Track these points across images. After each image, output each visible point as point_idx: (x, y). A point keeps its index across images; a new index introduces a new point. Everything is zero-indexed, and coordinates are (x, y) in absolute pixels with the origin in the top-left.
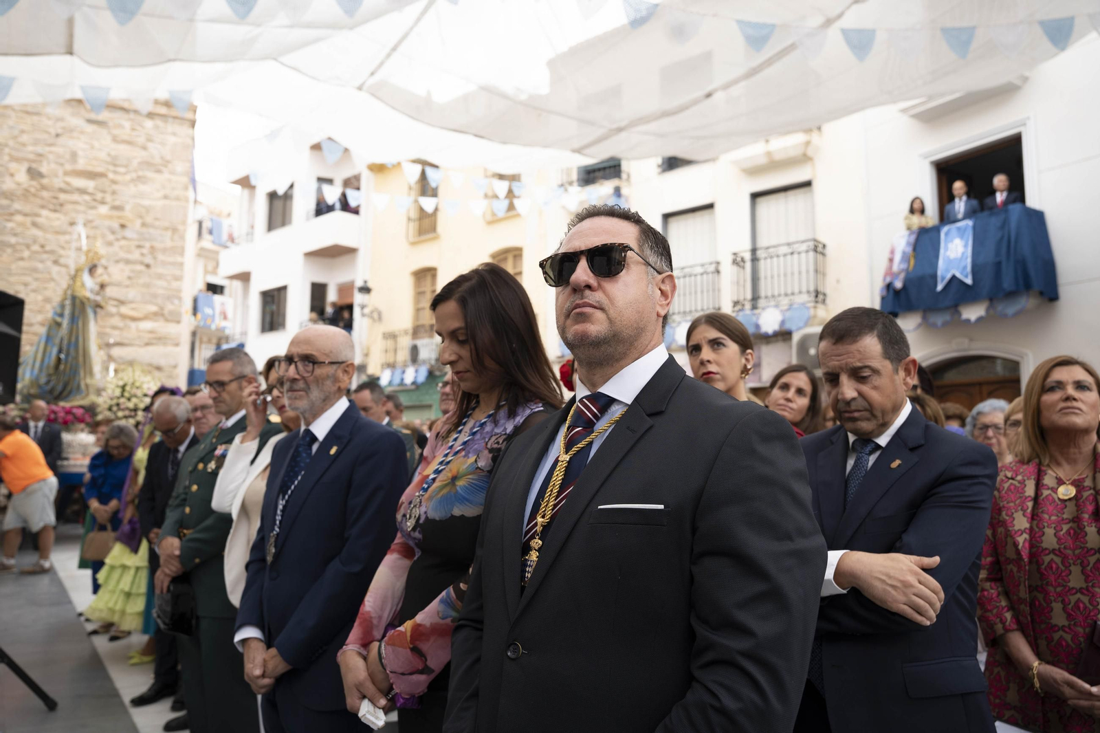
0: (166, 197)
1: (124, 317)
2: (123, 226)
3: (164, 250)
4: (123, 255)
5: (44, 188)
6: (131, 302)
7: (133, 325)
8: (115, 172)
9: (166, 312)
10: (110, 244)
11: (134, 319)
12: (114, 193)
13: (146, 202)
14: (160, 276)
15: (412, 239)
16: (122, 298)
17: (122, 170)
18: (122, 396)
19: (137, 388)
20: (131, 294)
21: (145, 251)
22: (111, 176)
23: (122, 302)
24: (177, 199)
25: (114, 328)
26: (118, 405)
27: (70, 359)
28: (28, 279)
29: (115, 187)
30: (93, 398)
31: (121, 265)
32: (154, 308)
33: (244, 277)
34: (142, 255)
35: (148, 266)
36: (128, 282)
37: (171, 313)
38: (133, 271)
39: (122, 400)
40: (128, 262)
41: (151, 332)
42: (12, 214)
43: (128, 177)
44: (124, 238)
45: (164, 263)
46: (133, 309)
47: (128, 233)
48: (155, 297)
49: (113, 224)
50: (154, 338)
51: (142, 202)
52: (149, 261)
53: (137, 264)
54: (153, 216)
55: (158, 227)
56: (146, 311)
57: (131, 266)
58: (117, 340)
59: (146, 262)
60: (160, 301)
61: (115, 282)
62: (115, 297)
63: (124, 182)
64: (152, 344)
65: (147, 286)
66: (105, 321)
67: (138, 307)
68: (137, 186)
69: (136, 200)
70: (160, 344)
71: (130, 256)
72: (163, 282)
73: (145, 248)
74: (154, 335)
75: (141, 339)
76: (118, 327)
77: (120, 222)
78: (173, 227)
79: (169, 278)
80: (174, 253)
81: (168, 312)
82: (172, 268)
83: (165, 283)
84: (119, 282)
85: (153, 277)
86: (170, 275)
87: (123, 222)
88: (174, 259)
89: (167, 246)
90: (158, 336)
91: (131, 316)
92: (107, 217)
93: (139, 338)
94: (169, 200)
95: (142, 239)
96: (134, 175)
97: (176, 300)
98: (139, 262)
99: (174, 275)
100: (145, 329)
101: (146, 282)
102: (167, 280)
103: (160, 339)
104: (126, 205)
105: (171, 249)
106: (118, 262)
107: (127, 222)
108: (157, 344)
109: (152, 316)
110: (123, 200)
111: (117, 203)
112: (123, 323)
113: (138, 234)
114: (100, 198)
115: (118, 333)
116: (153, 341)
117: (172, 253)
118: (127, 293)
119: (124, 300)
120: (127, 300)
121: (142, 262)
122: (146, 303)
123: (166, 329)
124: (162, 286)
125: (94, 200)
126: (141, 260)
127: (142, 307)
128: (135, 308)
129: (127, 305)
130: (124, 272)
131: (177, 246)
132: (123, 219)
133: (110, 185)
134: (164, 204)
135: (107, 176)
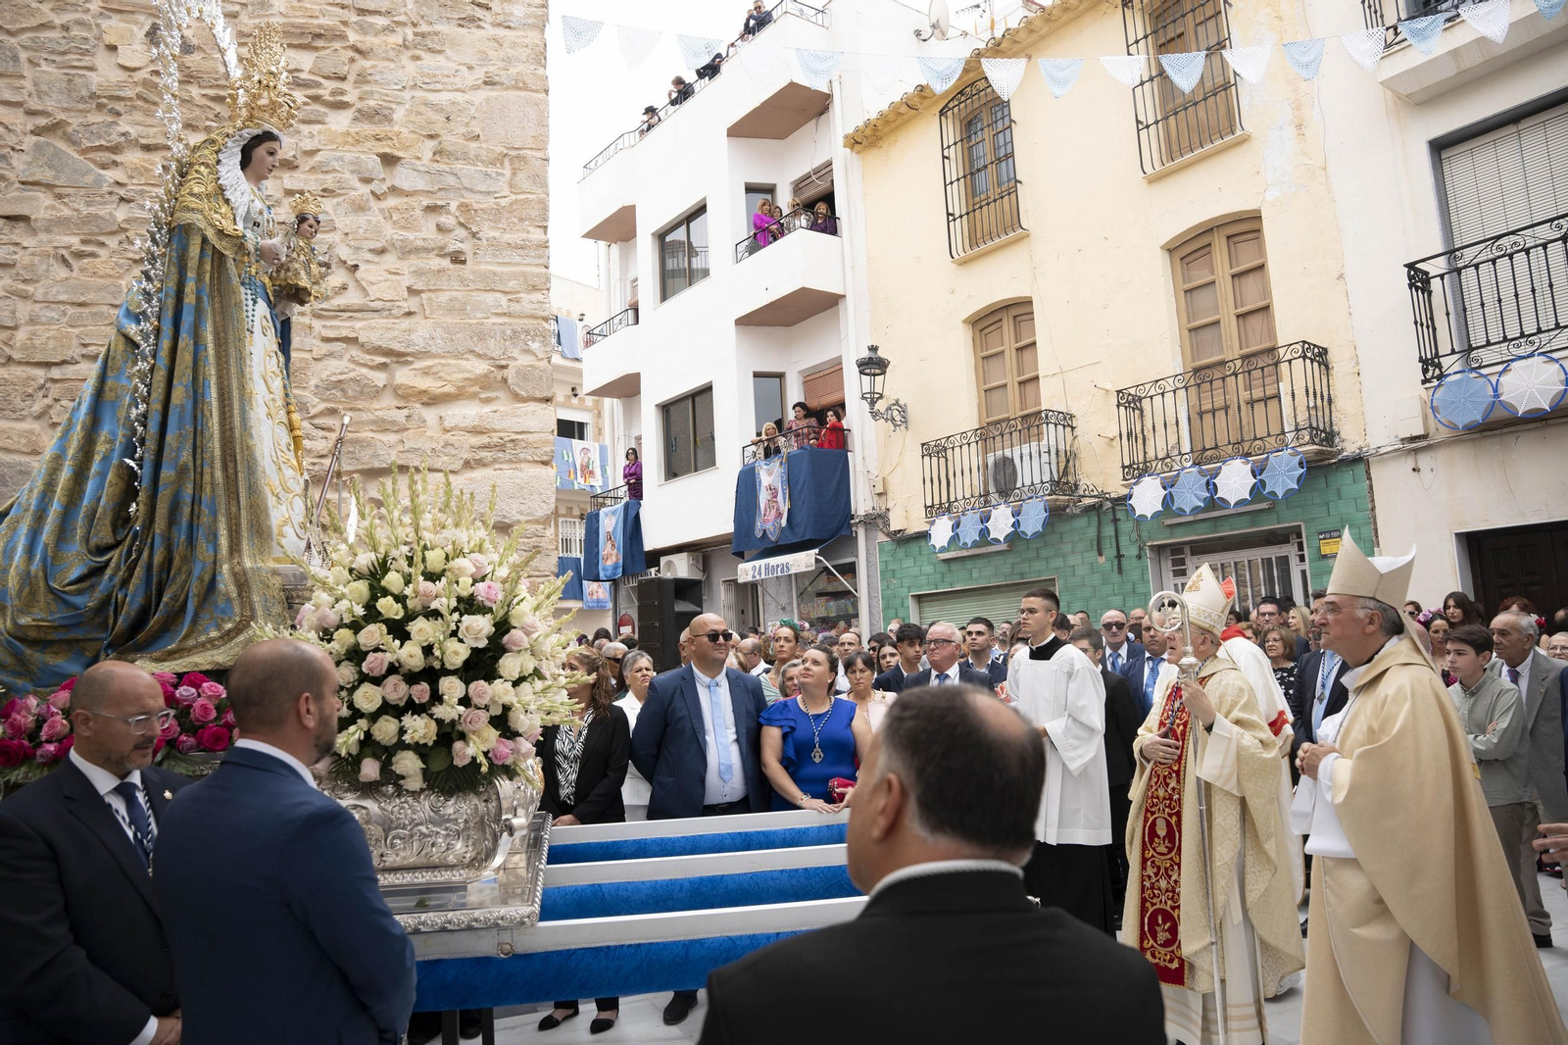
0: (489, 83)
1: (405, 395)
2: (389, 160)
3: (496, 214)
4: (390, 232)
6: (424, 354)
7: (430, 415)
8: (363, 29)
9: (510, 373)
10: (360, 208)
11: (433, 400)
12: (362, 78)
13: (443, 98)
14: (490, 282)
15: (960, 253)
16: (396, 346)
17: (381, 21)
18: (372, 614)
19: (432, 577)
20: (420, 333)
21: (447, 220)
22: (353, 37)
23: (399, 357)
24: (519, 85)
25: (383, 426)
26: (356, 655)
27: (167, 473)
29: (363, 63)
30: (267, 636)
31: (390, 260)
32: (481, 367)
33: (627, 388)
34: (440, 228)
35: (457, 259)
36: (412, 304)
37: (524, 375)
38: (419, 273)
39: (374, 634)
40: (407, 251)
41: (476, 431)
42: (115, 149)
43: (396, 39)
44: (394, 190)
45: (495, 245)
46: (426, 372)
47: (403, 178)
48: (482, 336)
49: (362, 156)
50: (484, 447)
51: (433, 97)
52: (460, 245)
53: (431, 255)
54: (462, 130)
55: (477, 156)
56: (460, 376)
57: (415, 262)
58: (392, 457)
59: (451, 248)
60: (493, 347)
61: (378, 305)
62: (380, 343)
63: (386, 52)
64: (481, 463)
65: (458, 308)
66: (360, 410)
67: (440, 367)
68: (417, 58)
69: (419, 94)
70: (501, 463)
71: (411, 236)
72: (498, 295)
73: (448, 213)
74: (484, 440)
75: (454, 452)
76: (393, 423)
77: (382, 151)
78: (513, 153)
79: (512, 285)
80: (521, 220)
81: (518, 373)
82: (517, 259)
83: (503, 299)
84: (388, 304)
85: (472, 286)
86: (514, 276)
87: (388, 150)
88: (524, 235)
89: (503, 202)
90: (496, 440)
91: (424, 392)
92: (350, 139)
93: (449, 449)
94: (498, 87)
95: (440, 189)
96: (409, 32)
97: (533, 341)
98: (433, 249)
99: (524, 274)
100: (462, 425)
101: (456, 299)
102: (508, 290)
103: (502, 448)
104: (394, 106)
105: (511, 208)
106: (382, 251)
107: (398, 149)
108: (495, 461)
109: (476, 389)
110: (387, 95)
111: (372, 103)
112: (405, 412)
113: (427, 177)
114: (333, 93)
115: (392, 438)
116: (483, 454)
117: (516, 220)
118: (410, 331)
119: (402, 350)
120: (410, 350)
121: (442, 248)
122: (458, 356)
123: (515, 420)
124: (497, 307)
125: (316, 99)
126: (439, 245)
127: (449, 365)
128: (434, 370)
129: (411, 363)
130: (398, 277)
131: (526, 201)
132: (389, 142)
133: (352, 60)
134: (487, 100)
135: (343, 37)
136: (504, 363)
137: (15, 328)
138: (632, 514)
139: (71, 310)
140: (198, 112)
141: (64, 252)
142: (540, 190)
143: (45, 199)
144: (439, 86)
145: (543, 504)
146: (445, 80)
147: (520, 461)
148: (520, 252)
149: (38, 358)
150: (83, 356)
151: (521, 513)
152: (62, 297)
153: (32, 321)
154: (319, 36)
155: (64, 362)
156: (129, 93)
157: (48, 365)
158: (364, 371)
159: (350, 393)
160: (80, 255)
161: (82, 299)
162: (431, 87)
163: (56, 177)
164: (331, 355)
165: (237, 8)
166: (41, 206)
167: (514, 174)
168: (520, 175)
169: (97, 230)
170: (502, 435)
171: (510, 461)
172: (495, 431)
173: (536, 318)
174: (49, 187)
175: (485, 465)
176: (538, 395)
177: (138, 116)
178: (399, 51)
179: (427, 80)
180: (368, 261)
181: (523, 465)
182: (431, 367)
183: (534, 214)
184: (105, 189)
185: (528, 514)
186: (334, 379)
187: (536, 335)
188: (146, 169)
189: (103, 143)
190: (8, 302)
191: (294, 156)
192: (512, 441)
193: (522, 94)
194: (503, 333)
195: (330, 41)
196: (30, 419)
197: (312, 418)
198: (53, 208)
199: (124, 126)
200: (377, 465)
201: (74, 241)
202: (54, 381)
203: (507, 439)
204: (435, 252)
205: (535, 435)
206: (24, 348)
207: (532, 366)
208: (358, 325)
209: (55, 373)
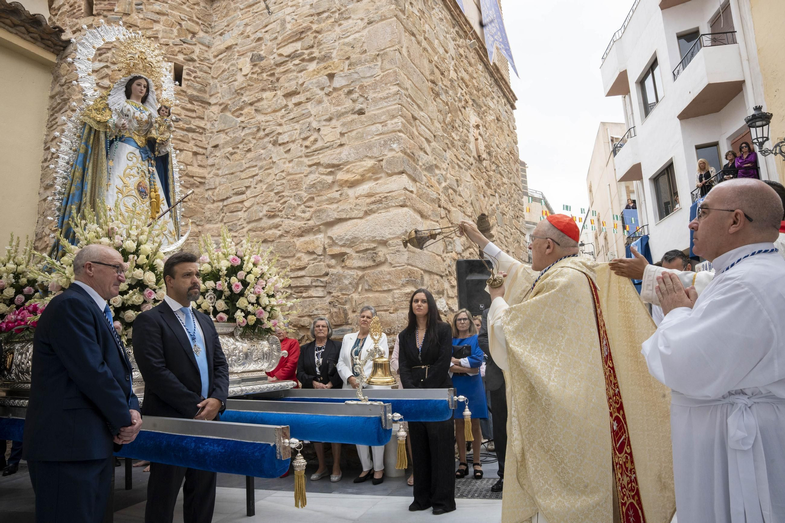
0: (370, 23)
1: (341, 184)
3: (374, 86)
4: (333, 109)
5: (263, 70)
6: (347, 163)
7: (351, 192)
8: (319, 22)
9: (384, 163)
10: (320, 102)
11: (353, 184)
12: (319, 44)
13: (350, 39)
14: (374, 120)
16: (336, 162)
17: (325, 15)
20: (345, 154)
21: (355, 96)
22: (315, 27)
23: (337, 167)
24: (383, 18)
25: (331, 201)
28: (255, 170)
29: (319, 37)
31: (333, 122)
32: (370, 163)
34: (354, 101)
35: (361, 112)
36: (342, 140)
38: (343, 125)
40: (340, 115)
41: (369, 195)
42: (241, 109)
43: (332, 20)
44: (335, 89)
45: (375, 101)
46: (348, 171)
47: (338, 82)
48: (370, 148)
49: (320, 78)
50: (374, 203)
51: (347, 40)
52: (361, 106)
53: (349, 115)
54: (359, 50)
55: (365, 61)
56: (362, 169)
57: (343, 120)
58: (336, 215)
59: (357, 108)
60: (376, 152)
61: (328, 144)
62: (328, 162)
63: (327, 27)
64: (372, 212)
65: (360, 137)
66: (322, 195)
67: (353, 168)
68: (340, 25)
69: (342, 41)
70: (381, 209)
71: (339, 108)
72: (378, 125)
73: (356, 92)
74: (373, 199)
75: (360, 208)
76: (335, 199)
77: (327, 73)
78: (382, 52)
79: (383, 118)
80: (386, 84)
81: (387, 162)
82: (385, 104)
83: (379, 126)
84: (332, 143)
85: (366, 124)
86: (384, 113)
87: (330, 72)
88: (387, 91)
89: (377, 78)
90: (378, 198)
91: (347, 181)
92: (315, 73)
93: (358, 207)
94: (374, 23)
95: (352, 82)
96: (337, 15)
97: (394, 143)
98: (349, 111)
99: (388, 111)
100: (363, 194)
101: (359, 132)
102: (381, 121)
103: (380, 202)
104: (332, 51)
105: (381, 81)
106: (330, 119)
107: (334, 70)
108: (378, 209)
109: (370, 174)
110: (329, 47)
111: (323, 53)
112: (339, 192)
113: (346, 78)
114: (308, 55)
115: (334, 206)
116: (372, 206)
117: (383, 85)
118: (340, 153)
119: (338, 163)
120: (341, 162)
121: (353, 110)
122: (361, 160)
123: (386, 186)
124: (377, 131)
125: (303, 60)
126: (352, 108)
127: (356, 165)
128: (351, 169)
129: (342, 168)
130: (336, 129)
131: (388, 74)
132: (330, 68)
133: (315, 37)
134: (369, 32)
135: (310, 29)
136: (381, 158)
137: (215, 188)
138: (644, 243)
139: (229, 176)
140: (265, 83)
141: (227, 154)
142: (394, 66)
143: (222, 135)
144: (349, 34)
145: (400, 228)
146: (351, 29)
147: (389, 207)
148: (386, 100)
149: (221, 198)
150: (234, 194)
151: (390, 234)
152: (227, 172)
153: (220, 184)
154: (302, 32)
155: (227, 198)
156: (244, 85)
157: (223, 200)
158: (324, 177)
159: (319, 188)
160: (232, 154)
161: (232, 171)
162: (346, 35)
163: (225, 126)
164: (311, 172)
165: (277, 34)
166: (222, 139)
167: (382, 63)
168: (385, 62)
169: (236, 143)
170: (380, 195)
171: (385, 208)
172: (378, 194)
173: (396, 132)
174: (224, 130)
175: (374, 212)
176: (396, 171)
177: (248, 93)
178: (333, 25)
179: (344, 33)
180: (324, 126)
181: (391, 209)
182: (349, 168)
183: (391, 79)
184: (238, 125)
185: (394, 234)
186: (312, 183)
187: (395, 141)
188: (250, 113)
189: (238, 107)
190: (213, 179)
191: (296, 88)
192: (385, 197)
193: (384, 22)
194: (380, 143)
195: (306, 33)
196: (219, 223)
197: (304, 203)
198: (225, 138)
199: (244, 98)
200: (329, 220)
201: (230, 149)
202: (226, 206)
203: (382, 197)
204: (351, 112)
205: (396, 192)
206: (217, 195)
207: (393, 157)
208: (320, 156)
209: (225, 203)
